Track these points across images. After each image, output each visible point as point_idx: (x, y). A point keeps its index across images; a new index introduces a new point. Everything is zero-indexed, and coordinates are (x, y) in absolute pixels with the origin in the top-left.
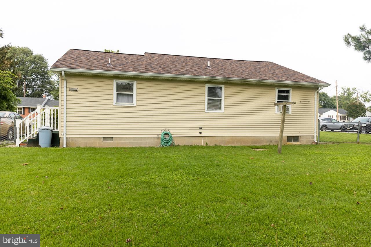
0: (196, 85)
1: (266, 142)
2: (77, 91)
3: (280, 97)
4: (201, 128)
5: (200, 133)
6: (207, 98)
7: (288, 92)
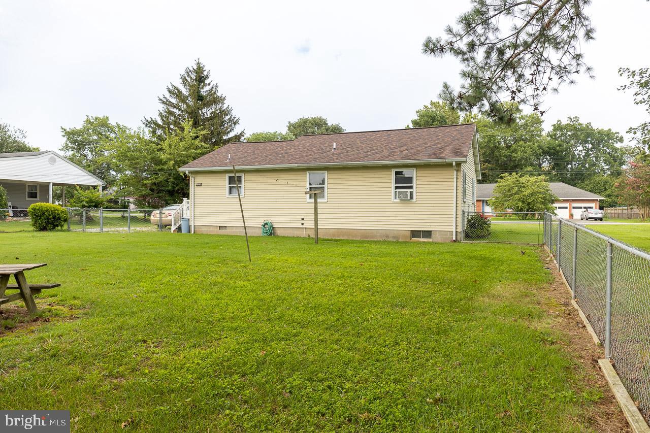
2: (201, 185)
4: (303, 219)
5: (303, 224)
6: (308, 186)
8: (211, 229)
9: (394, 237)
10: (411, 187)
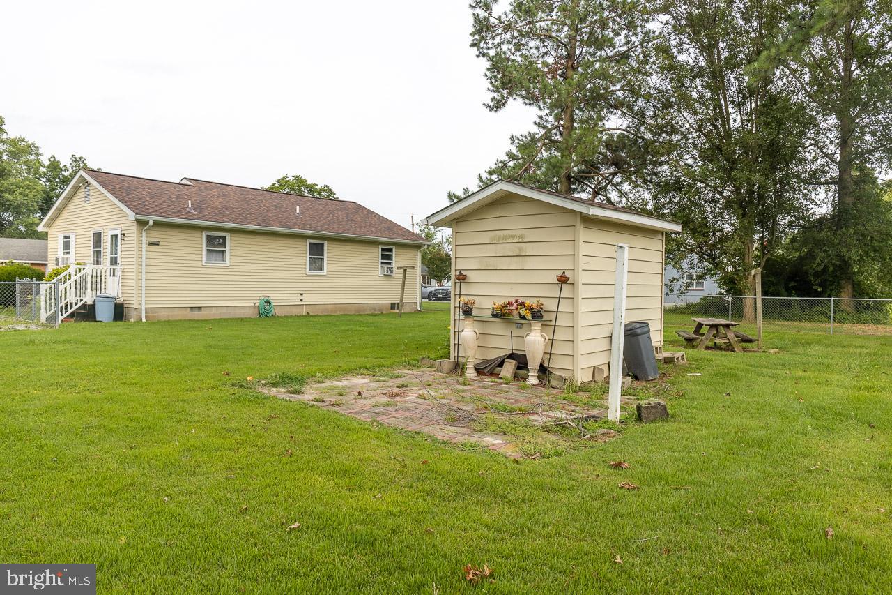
0: (288, 239)
1: (370, 310)
2: (158, 245)
3: (384, 257)
4: (302, 294)
5: (302, 300)
6: (308, 256)
7: (390, 250)
8: (176, 312)
9: (379, 310)
10: (389, 264)
